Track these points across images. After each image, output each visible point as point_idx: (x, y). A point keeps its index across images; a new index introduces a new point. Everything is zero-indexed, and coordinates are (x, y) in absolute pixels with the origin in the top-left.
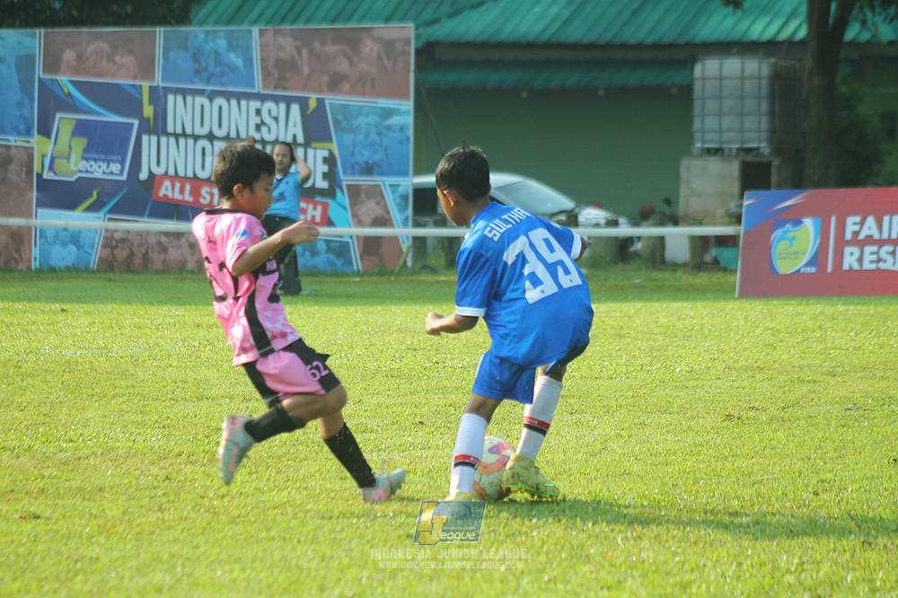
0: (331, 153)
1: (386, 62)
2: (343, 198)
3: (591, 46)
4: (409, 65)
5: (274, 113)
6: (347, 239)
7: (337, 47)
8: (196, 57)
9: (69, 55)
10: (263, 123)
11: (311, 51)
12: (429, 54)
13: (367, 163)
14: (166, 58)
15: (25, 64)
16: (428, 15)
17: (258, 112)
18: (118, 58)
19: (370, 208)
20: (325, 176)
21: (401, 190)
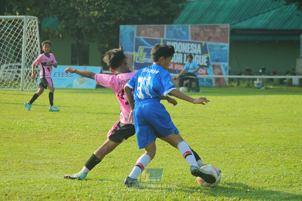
2: (211, 68)
3: (275, 30)
4: (228, 35)
5: (194, 46)
6: (211, 78)
8: (174, 32)
9: (143, 32)
12: (233, 32)
13: (217, 59)
14: (167, 33)
15: (132, 34)
16: (233, 22)
17: (190, 46)
18: (155, 33)
19: (217, 70)
21: (225, 66)
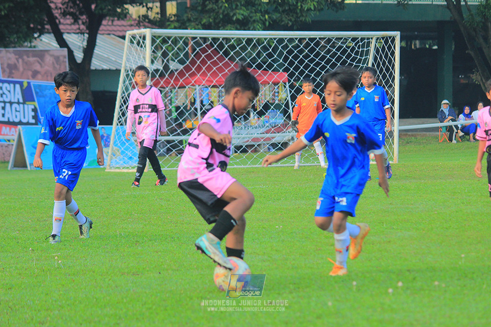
0: (35, 107)
1: (56, 65)
7: (35, 59)
10: (4, 93)
11: (23, 60)
20: (34, 117)
